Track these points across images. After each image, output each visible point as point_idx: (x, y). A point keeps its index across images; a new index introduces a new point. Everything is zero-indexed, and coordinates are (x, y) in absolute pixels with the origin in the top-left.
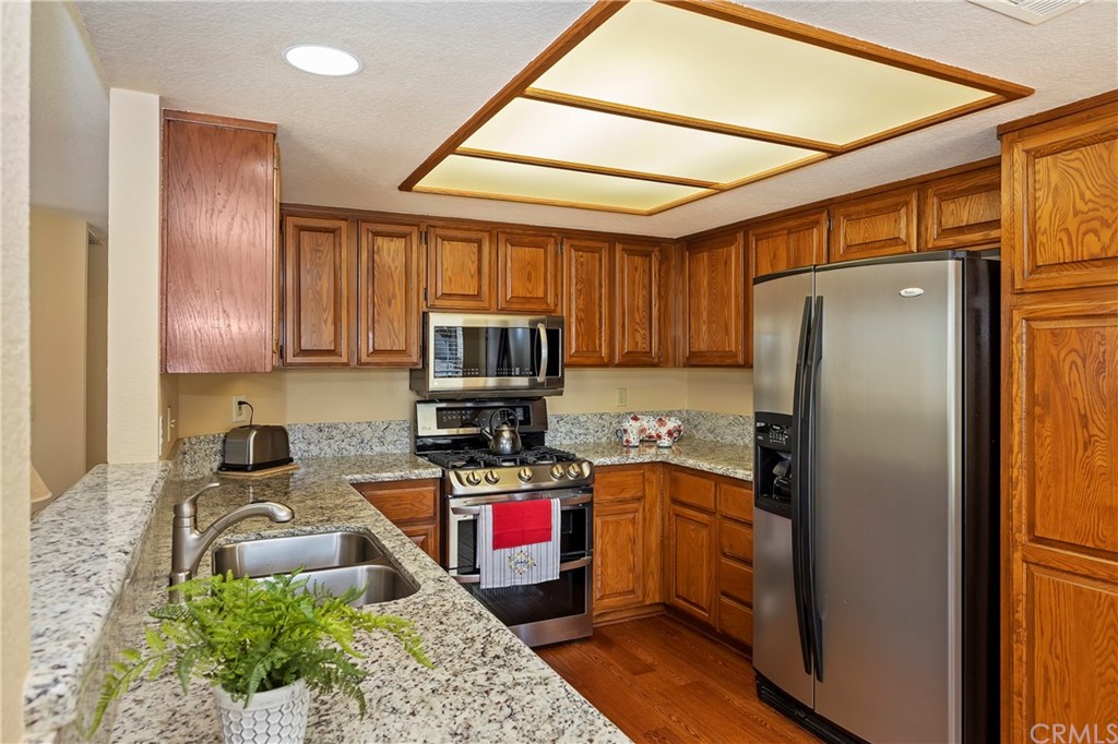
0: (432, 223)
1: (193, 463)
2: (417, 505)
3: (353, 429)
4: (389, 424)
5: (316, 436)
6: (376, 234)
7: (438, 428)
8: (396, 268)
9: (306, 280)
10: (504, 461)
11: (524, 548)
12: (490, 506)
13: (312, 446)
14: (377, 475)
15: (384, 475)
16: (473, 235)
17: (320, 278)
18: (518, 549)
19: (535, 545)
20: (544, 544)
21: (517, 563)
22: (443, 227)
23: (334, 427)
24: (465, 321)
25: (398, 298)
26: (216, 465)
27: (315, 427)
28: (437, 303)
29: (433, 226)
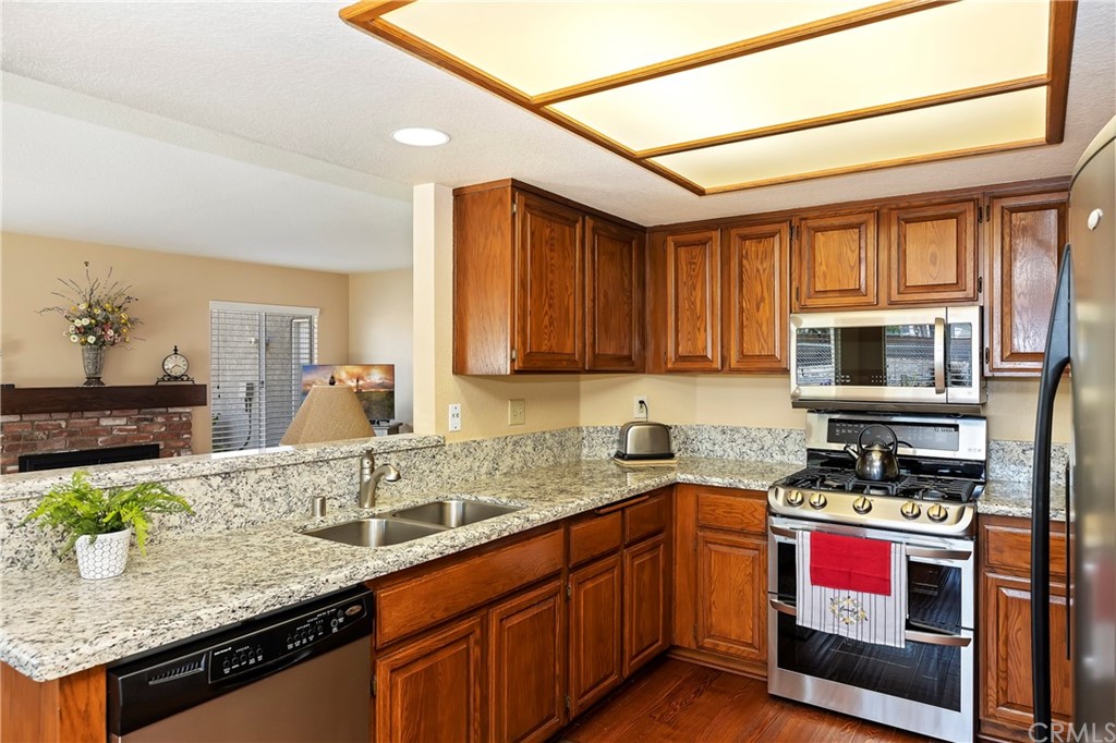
0: (804, 216)
1: (591, 447)
2: (747, 516)
3: (754, 434)
4: (790, 433)
5: (719, 438)
6: (744, 238)
7: (828, 441)
8: (764, 270)
9: (683, 293)
10: (872, 488)
11: (853, 594)
12: (809, 533)
13: (717, 447)
14: (708, 478)
15: (714, 479)
16: (853, 219)
17: (694, 289)
18: (844, 593)
19: (866, 595)
20: (880, 598)
21: (842, 609)
22: (816, 218)
23: (735, 430)
24: (836, 321)
25: (767, 301)
26: (613, 452)
27: (720, 429)
28: (809, 303)
29: (806, 219)
